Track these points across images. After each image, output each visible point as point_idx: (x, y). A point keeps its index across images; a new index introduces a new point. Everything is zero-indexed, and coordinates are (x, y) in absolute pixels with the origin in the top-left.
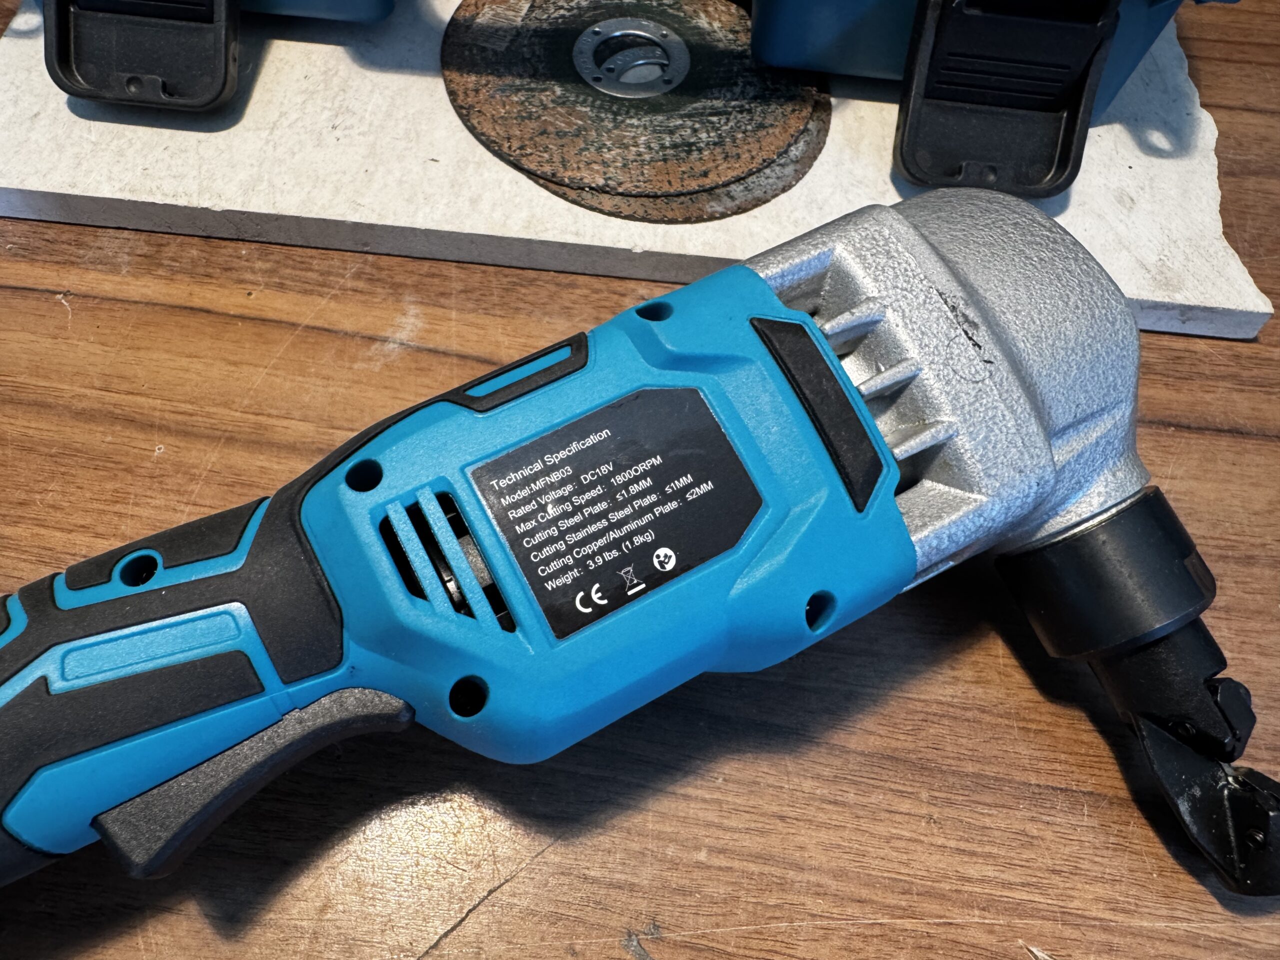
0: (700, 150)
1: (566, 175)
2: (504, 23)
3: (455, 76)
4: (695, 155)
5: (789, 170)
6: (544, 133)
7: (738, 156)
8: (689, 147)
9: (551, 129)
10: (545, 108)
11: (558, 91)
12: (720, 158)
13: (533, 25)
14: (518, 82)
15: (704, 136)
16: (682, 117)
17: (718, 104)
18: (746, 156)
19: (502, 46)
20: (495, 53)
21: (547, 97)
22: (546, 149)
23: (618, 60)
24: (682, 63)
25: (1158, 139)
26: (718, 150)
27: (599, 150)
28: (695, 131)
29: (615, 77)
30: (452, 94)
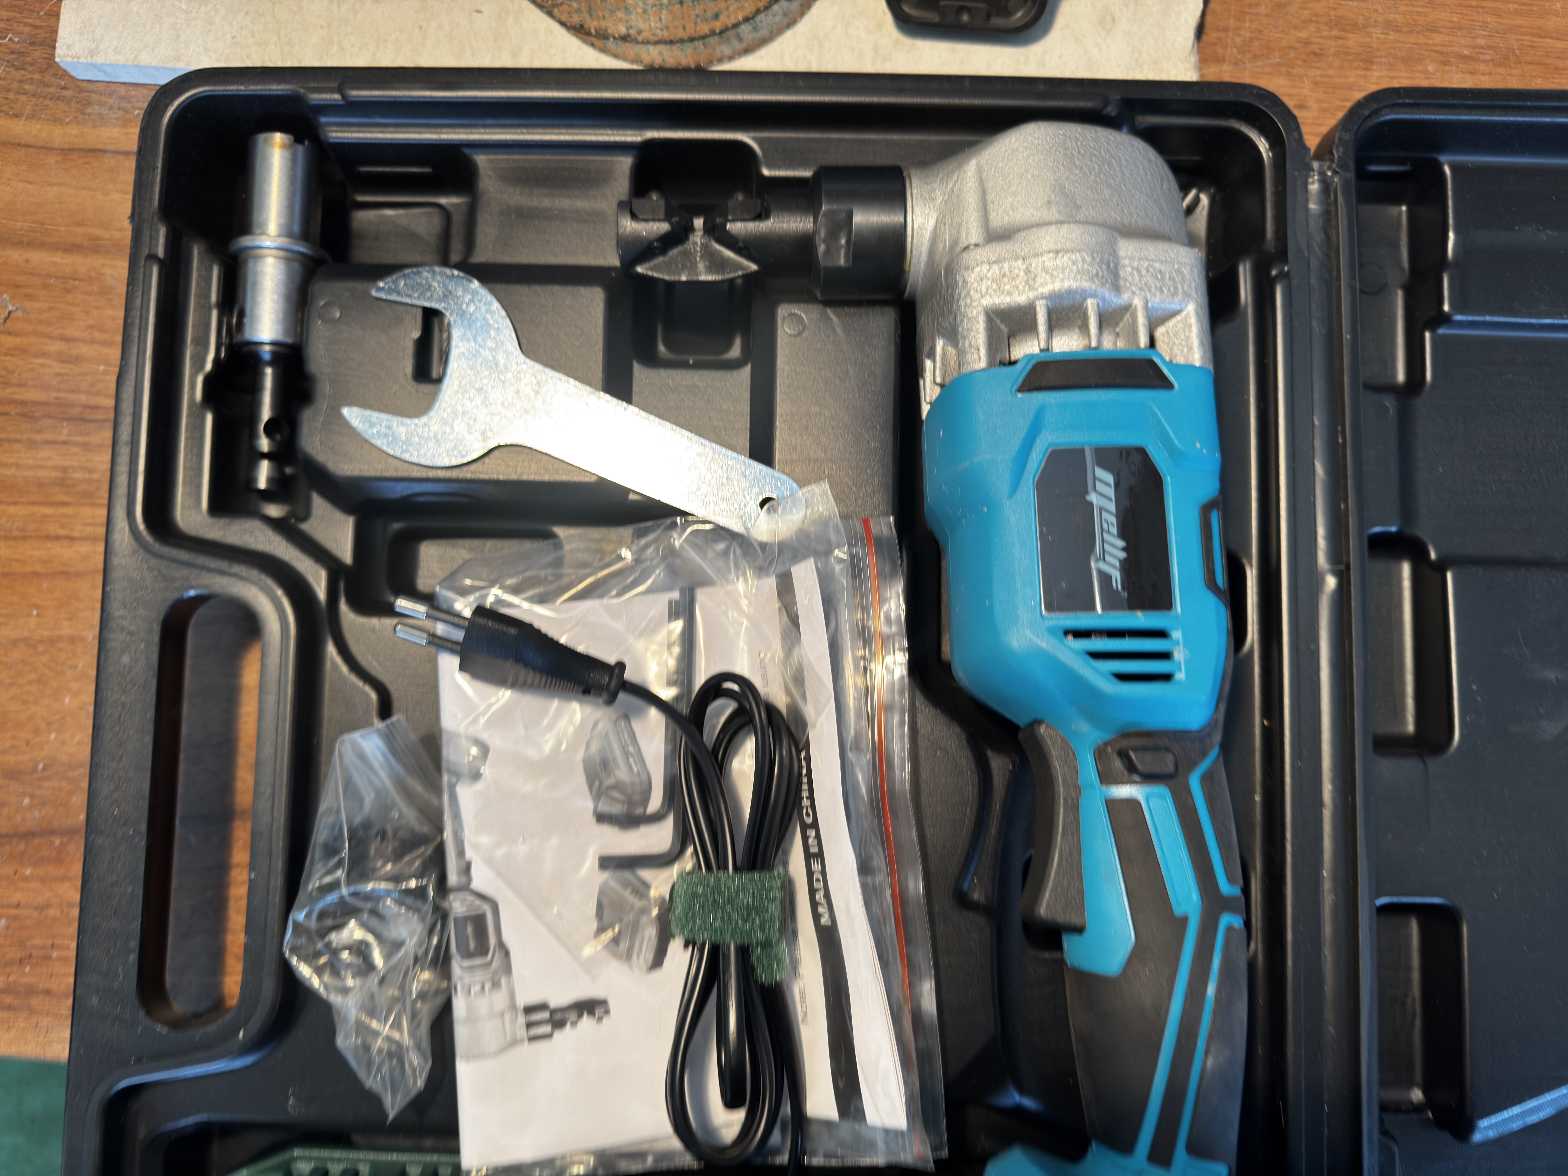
1: (592, 25)
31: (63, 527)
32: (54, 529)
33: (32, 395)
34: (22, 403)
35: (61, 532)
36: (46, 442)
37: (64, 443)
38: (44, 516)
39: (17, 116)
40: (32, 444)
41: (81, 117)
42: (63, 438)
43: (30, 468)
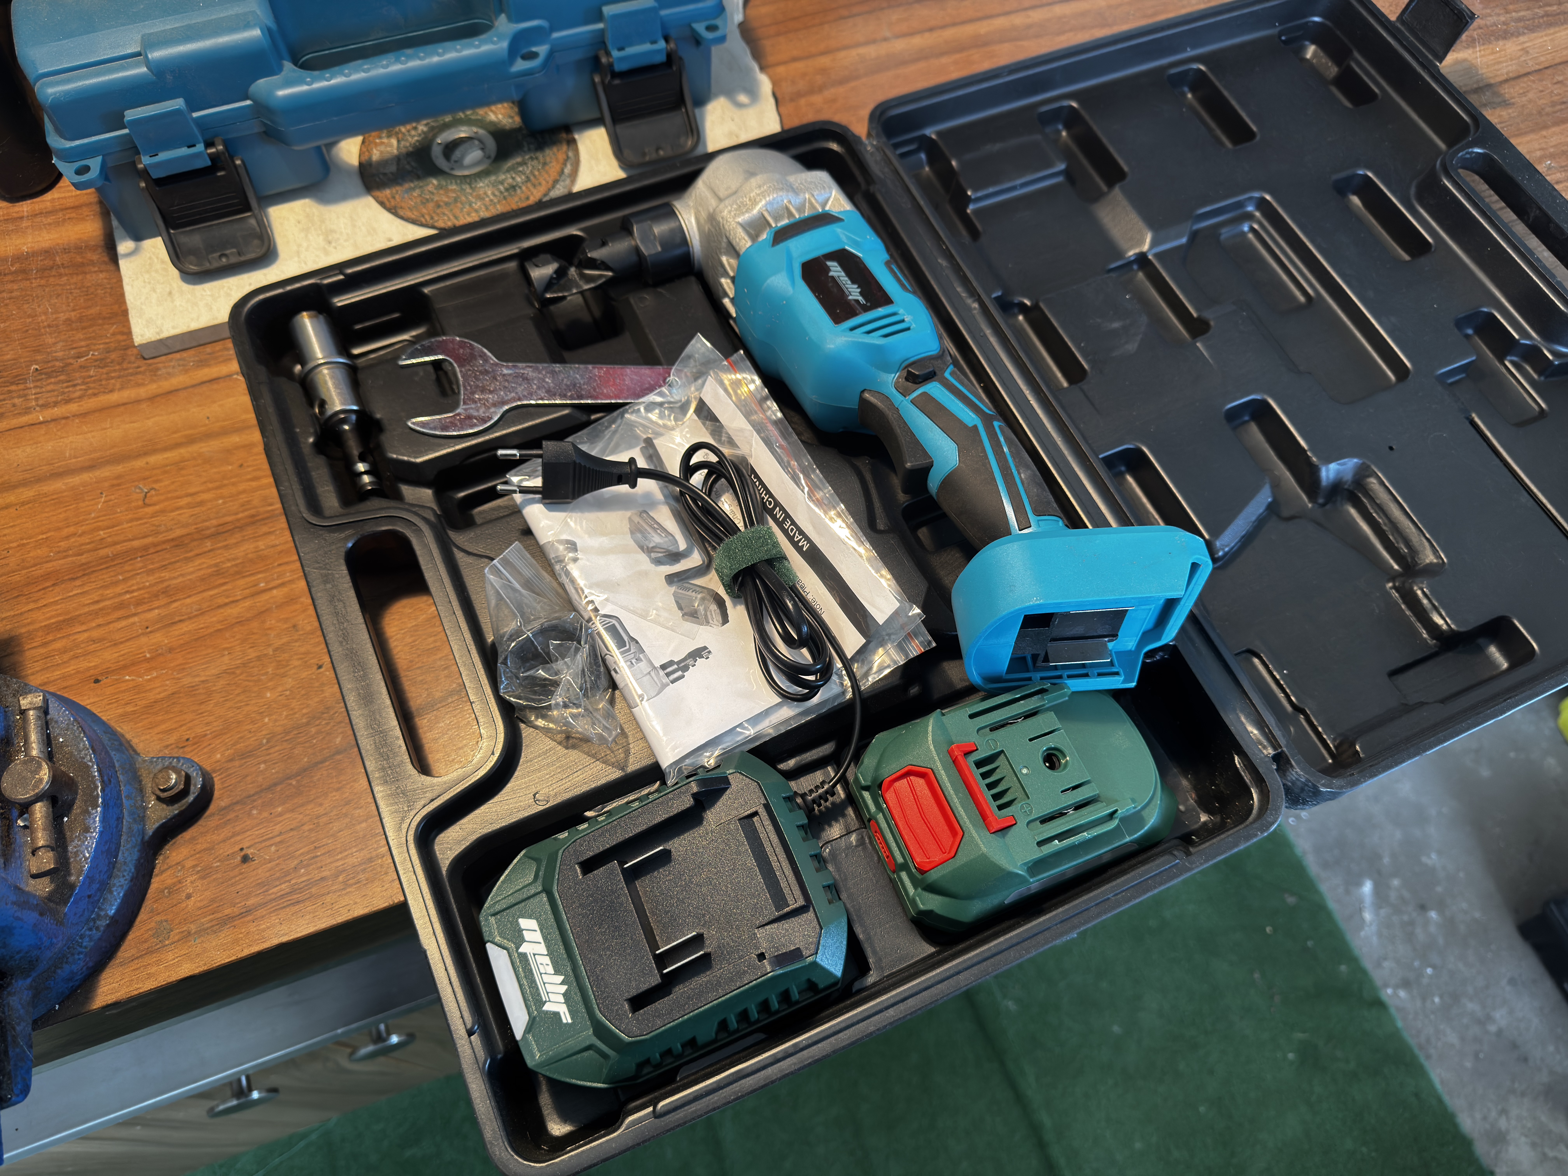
0: (520, 187)
2: (387, 156)
3: (377, 193)
4: (519, 191)
5: (568, 182)
6: (439, 206)
7: (540, 184)
8: (513, 188)
9: (442, 204)
10: (432, 193)
11: (435, 182)
12: (531, 188)
13: (404, 151)
14: (412, 185)
15: (519, 179)
16: (504, 173)
17: (519, 159)
18: (544, 182)
19: (393, 168)
20: (392, 173)
21: (430, 188)
22: (444, 214)
23: (457, 154)
24: (491, 144)
25: (743, 98)
26: (529, 185)
27: (470, 205)
28: (513, 178)
29: (459, 163)
30: (382, 204)
31: (228, 597)
32: (222, 601)
33: (178, 532)
34: (173, 540)
35: (227, 601)
36: (198, 555)
37: (210, 551)
38: (211, 596)
39: (111, 391)
40: (188, 560)
41: (155, 378)
42: (209, 548)
43: (192, 573)
